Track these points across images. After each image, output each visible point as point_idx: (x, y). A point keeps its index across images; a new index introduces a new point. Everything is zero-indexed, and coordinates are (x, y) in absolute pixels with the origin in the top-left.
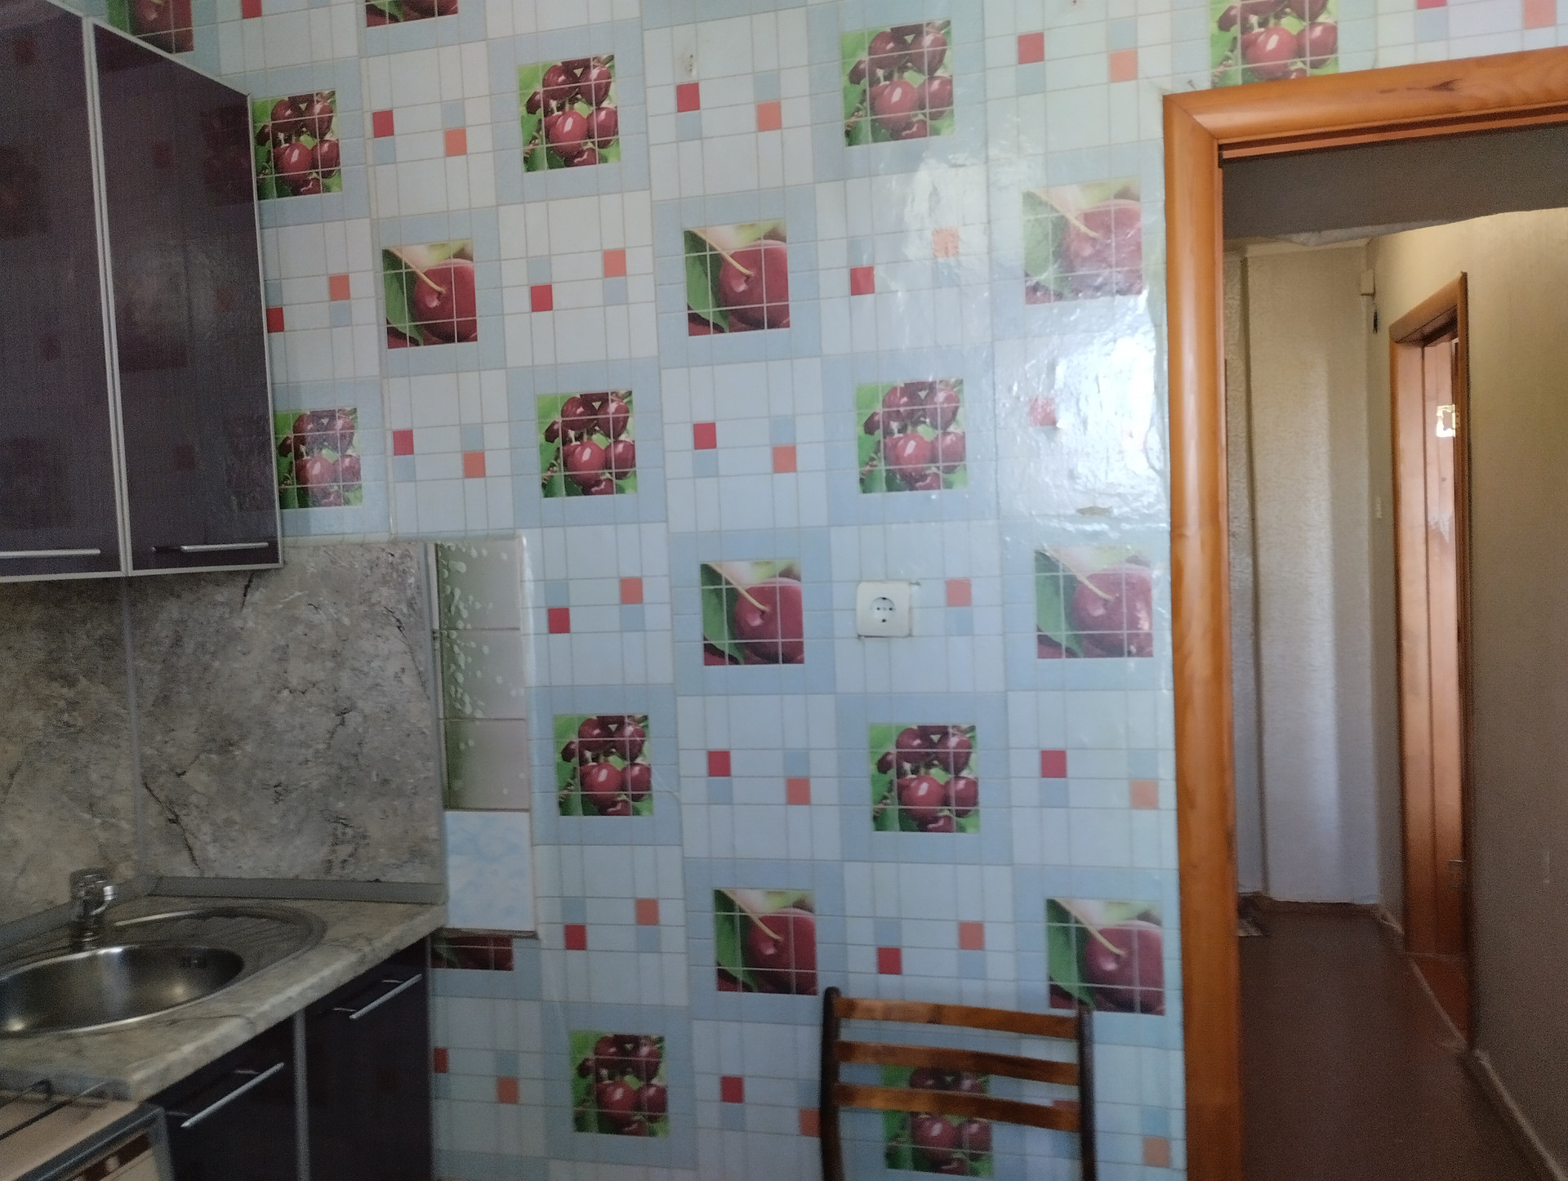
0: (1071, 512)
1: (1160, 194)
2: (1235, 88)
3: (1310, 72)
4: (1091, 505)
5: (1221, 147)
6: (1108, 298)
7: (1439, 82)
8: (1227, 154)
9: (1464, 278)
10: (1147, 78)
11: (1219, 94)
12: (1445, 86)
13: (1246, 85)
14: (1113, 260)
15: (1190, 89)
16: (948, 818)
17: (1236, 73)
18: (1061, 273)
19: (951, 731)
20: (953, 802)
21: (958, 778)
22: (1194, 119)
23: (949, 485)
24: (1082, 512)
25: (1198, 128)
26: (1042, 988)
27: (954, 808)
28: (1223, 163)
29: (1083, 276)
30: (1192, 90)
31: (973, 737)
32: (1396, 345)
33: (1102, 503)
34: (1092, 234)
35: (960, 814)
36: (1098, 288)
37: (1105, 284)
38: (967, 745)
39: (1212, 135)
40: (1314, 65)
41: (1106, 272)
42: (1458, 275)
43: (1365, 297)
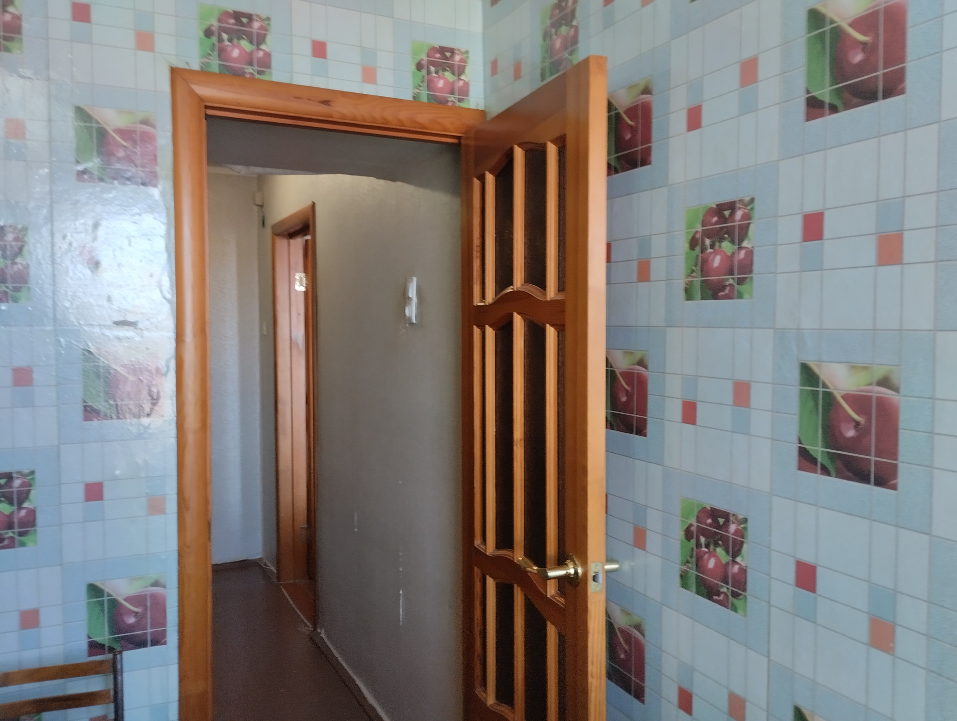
0: (109, 323)
1: (169, 127)
2: (214, 74)
3: (257, 76)
4: (123, 319)
5: (207, 107)
6: (135, 187)
7: (324, 99)
8: (210, 112)
9: (313, 205)
10: (160, 53)
11: (204, 74)
12: (326, 102)
13: (221, 74)
14: (138, 162)
15: (186, 67)
16: (12, 538)
17: (215, 65)
18: (102, 164)
19: (14, 475)
20: (16, 525)
21: (20, 508)
22: (191, 87)
23: (16, 300)
24: (117, 323)
25: (192, 93)
26: (84, 645)
27: (16, 530)
28: (208, 117)
29: (116, 169)
30: (189, 68)
31: (33, 479)
32: (275, 237)
33: (130, 318)
34: (124, 143)
35: (21, 534)
36: (128, 179)
37: (133, 177)
38: (28, 485)
39: (201, 99)
40: (259, 73)
41: (134, 170)
42: (310, 203)
43: (257, 207)
